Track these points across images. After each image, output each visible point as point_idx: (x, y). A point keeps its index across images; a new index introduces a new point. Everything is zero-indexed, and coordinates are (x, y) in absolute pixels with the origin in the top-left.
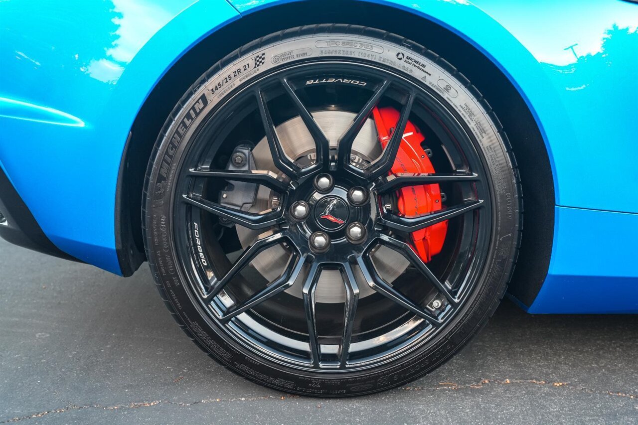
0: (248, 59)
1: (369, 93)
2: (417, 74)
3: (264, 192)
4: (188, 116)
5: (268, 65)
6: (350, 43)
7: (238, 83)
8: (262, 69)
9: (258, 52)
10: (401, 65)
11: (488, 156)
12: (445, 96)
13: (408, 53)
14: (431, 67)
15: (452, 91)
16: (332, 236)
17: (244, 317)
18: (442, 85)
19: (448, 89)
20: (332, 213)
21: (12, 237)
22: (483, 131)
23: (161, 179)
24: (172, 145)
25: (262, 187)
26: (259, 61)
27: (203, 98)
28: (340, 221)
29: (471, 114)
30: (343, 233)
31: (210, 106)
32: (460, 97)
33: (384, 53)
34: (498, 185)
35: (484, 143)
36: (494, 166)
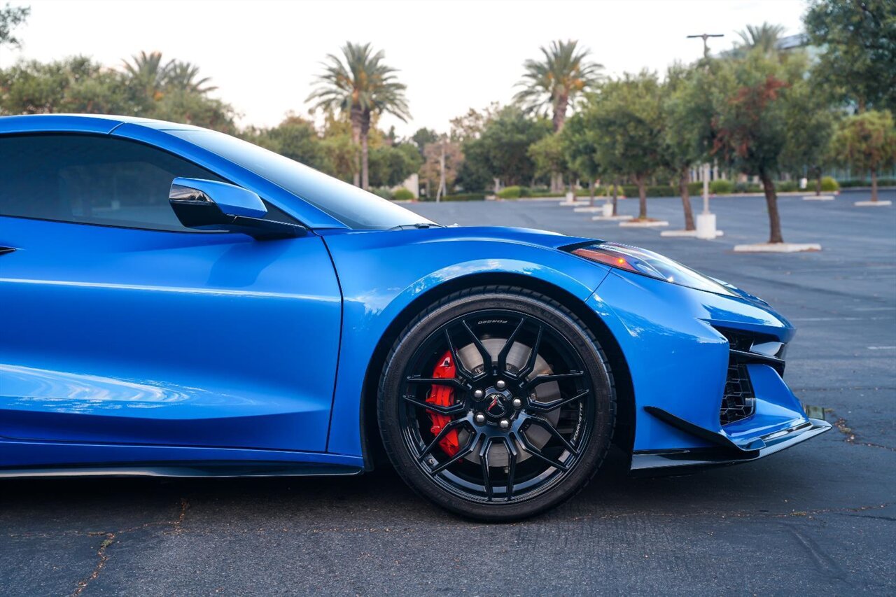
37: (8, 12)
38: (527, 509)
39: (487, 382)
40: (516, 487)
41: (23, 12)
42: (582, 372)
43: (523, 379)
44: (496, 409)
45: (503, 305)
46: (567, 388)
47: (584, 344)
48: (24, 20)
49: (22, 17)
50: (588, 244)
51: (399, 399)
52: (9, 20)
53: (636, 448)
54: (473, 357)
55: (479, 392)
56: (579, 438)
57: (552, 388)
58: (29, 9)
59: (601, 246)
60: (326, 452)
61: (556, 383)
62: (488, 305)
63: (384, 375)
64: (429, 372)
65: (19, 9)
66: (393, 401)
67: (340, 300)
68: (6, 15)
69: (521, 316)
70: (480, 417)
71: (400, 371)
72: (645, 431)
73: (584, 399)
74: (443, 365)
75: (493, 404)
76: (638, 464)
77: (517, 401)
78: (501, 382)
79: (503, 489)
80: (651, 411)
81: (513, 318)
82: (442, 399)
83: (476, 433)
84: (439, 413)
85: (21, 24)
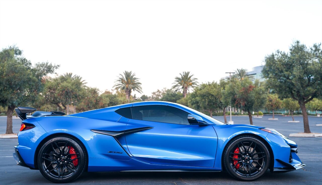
0: (51, 140)
1: (66, 144)
2: (71, 141)
3: (54, 158)
4: (43, 147)
5: (53, 141)
6: (63, 138)
7: (49, 143)
8: (52, 141)
10: (69, 140)
11: (80, 151)
12: (74, 144)
13: (70, 139)
14: (73, 140)
16: (63, 162)
17: (50, 173)
18: (74, 143)
19: (75, 143)
20: (62, 159)
21: (20, 164)
22: (79, 148)
23: (39, 155)
24: (41, 151)
26: (52, 140)
27: (45, 145)
29: (78, 146)
30: (64, 162)
31: (46, 146)
32: (76, 144)
33: (67, 139)
34: (81, 155)
35: (79, 149)
36: (80, 152)
37: (55, 66)
38: (254, 178)
39: (245, 154)
40: (251, 174)
41: (58, 66)
42: (264, 152)
43: (252, 154)
44: (247, 160)
45: (249, 139)
46: (260, 156)
47: (264, 147)
48: (59, 68)
49: (58, 67)
50: (263, 128)
51: (229, 157)
52: (55, 68)
53: (274, 167)
54: (242, 149)
55: (243, 156)
56: (263, 165)
57: (257, 156)
58: (60, 65)
59: (265, 128)
60: (214, 167)
62: (246, 139)
63: (226, 152)
64: (233, 152)
65: (58, 65)
66: (228, 157)
67: (217, 138)
68: (54, 67)
69: (252, 142)
70: (244, 161)
71: (229, 151)
72: (276, 164)
73: (264, 158)
74: (236, 151)
75: (246, 158)
76: (275, 170)
77: (251, 158)
78: (247, 154)
79: (248, 175)
80: (277, 160)
81: (250, 142)
82: (236, 157)
83: (243, 164)
84: (235, 160)
85: (58, 69)
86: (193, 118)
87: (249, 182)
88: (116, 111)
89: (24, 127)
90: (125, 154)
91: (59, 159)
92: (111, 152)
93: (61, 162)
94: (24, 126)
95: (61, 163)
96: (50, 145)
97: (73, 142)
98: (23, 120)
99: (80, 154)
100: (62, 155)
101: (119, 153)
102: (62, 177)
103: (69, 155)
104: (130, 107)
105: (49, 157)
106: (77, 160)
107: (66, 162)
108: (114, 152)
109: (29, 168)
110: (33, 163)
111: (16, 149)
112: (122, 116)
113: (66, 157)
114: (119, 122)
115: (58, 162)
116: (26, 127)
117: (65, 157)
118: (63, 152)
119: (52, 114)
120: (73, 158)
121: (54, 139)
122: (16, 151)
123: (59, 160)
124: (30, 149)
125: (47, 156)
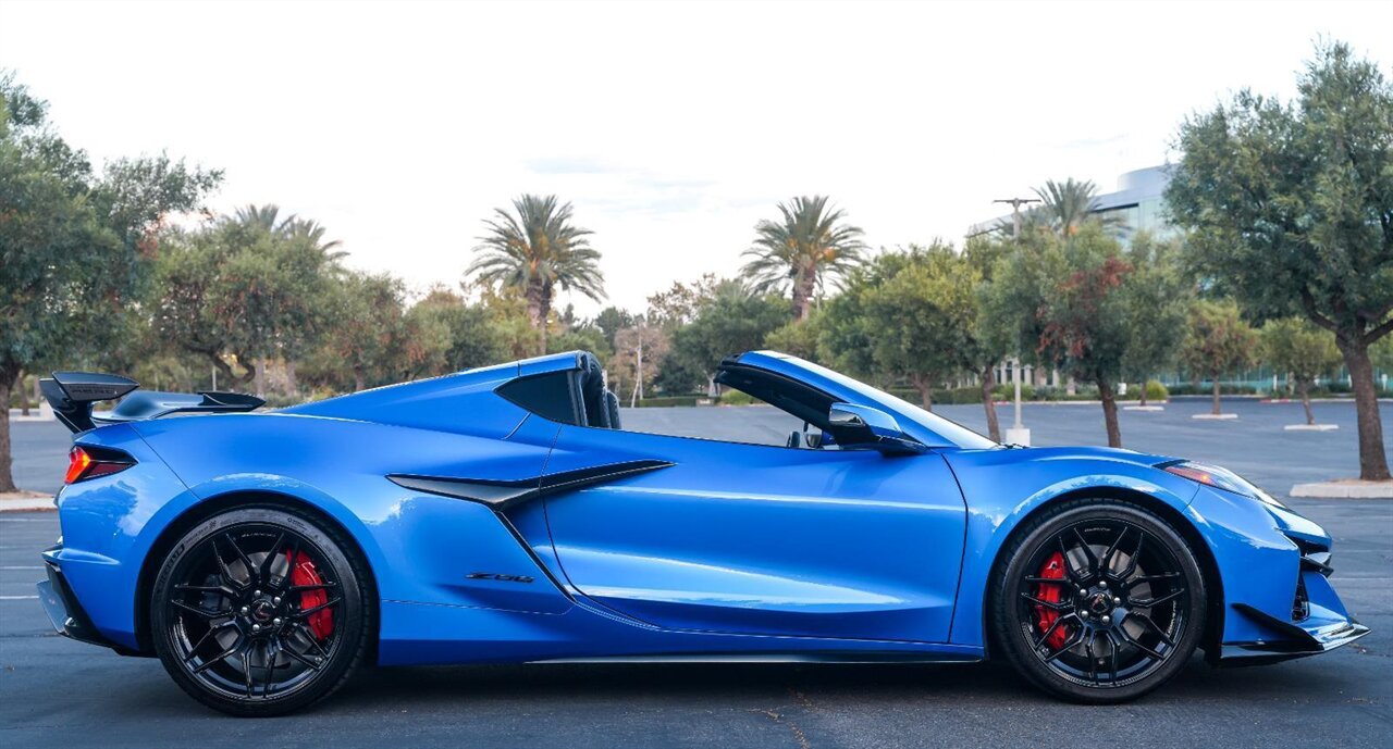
0: (206, 524)
1: (275, 539)
2: (299, 529)
3: (226, 602)
4: (174, 556)
5: (219, 526)
6: (262, 514)
7: (201, 537)
8: (214, 530)
9: (212, 520)
10: (291, 525)
11: (340, 573)
12: (315, 541)
13: (294, 518)
14: (305, 524)
15: (319, 539)
16: (264, 624)
17: (209, 672)
18: (313, 534)
19: (316, 536)
20: (262, 610)
21: (71, 632)
22: (337, 558)
23: (159, 591)
24: (165, 572)
25: (225, 599)
26: (213, 525)
27: (182, 546)
28: (266, 615)
29: (330, 550)
30: (271, 621)
31: (186, 550)
32: (323, 542)
33: (282, 518)
34: (347, 590)
35: (337, 566)
36: (343, 579)
37: (198, 177)
38: (1130, 692)
39: (1090, 583)
40: (1119, 674)
41: (215, 175)
42: (1178, 573)
43: (1124, 580)
44: (1099, 606)
45: (1111, 515)
46: (1158, 588)
47: (1180, 549)
50: (1175, 463)
51: (1019, 594)
52: (199, 187)
53: (1224, 640)
54: (1076, 560)
55: (1083, 591)
56: (1174, 632)
57: (1145, 589)
58: (222, 173)
59: (1186, 464)
60: (948, 643)
61: (1147, 584)
62: (1096, 514)
63: (1003, 575)
64: (1038, 573)
65: (212, 173)
66: (1014, 596)
67: (964, 510)
68: (196, 181)
69: (1123, 524)
70: (1085, 613)
71: (1020, 571)
72: (1232, 626)
73: (1178, 598)
74: (1050, 567)
75: (1096, 601)
76: (1228, 652)
77: (1117, 599)
78: (1103, 583)
79: (1106, 676)
80: (1239, 607)
81: (1116, 526)
82: (1052, 597)
83: (1083, 627)
84: (1047, 609)
86: (855, 420)
87: (1108, 708)
88: (501, 391)
89: (85, 464)
90: (543, 585)
91: (245, 609)
92: (480, 576)
93: (255, 622)
94: (86, 460)
95: (256, 626)
96: (204, 547)
97: (309, 531)
98: (75, 431)
99: (340, 584)
100: (258, 592)
101: (517, 579)
102: (262, 689)
103: (293, 592)
104: (564, 373)
105: (203, 598)
106: (326, 613)
107: (277, 620)
108: (498, 578)
109: (111, 651)
110: (129, 626)
111: (52, 562)
112: (528, 410)
113: (278, 599)
114: (514, 439)
115: (240, 620)
116: (91, 467)
117: (273, 601)
118: (262, 578)
119: (207, 401)
120: (308, 605)
121: (221, 521)
122: (50, 570)
123: (249, 614)
124: (116, 562)
125: (194, 597)
